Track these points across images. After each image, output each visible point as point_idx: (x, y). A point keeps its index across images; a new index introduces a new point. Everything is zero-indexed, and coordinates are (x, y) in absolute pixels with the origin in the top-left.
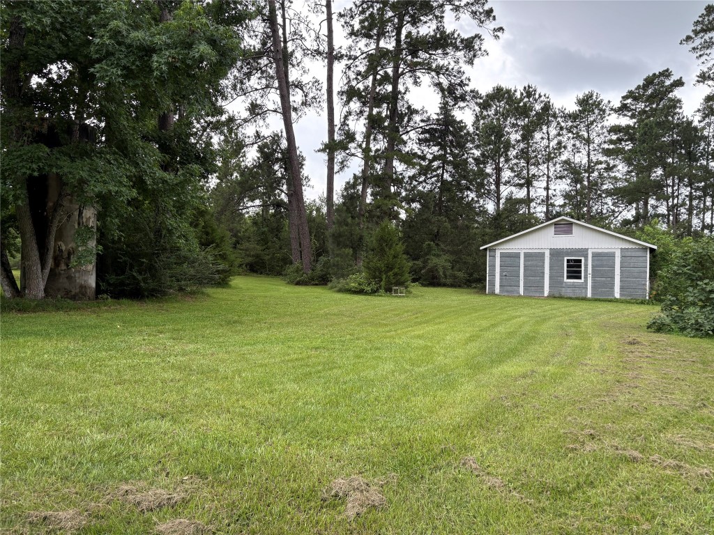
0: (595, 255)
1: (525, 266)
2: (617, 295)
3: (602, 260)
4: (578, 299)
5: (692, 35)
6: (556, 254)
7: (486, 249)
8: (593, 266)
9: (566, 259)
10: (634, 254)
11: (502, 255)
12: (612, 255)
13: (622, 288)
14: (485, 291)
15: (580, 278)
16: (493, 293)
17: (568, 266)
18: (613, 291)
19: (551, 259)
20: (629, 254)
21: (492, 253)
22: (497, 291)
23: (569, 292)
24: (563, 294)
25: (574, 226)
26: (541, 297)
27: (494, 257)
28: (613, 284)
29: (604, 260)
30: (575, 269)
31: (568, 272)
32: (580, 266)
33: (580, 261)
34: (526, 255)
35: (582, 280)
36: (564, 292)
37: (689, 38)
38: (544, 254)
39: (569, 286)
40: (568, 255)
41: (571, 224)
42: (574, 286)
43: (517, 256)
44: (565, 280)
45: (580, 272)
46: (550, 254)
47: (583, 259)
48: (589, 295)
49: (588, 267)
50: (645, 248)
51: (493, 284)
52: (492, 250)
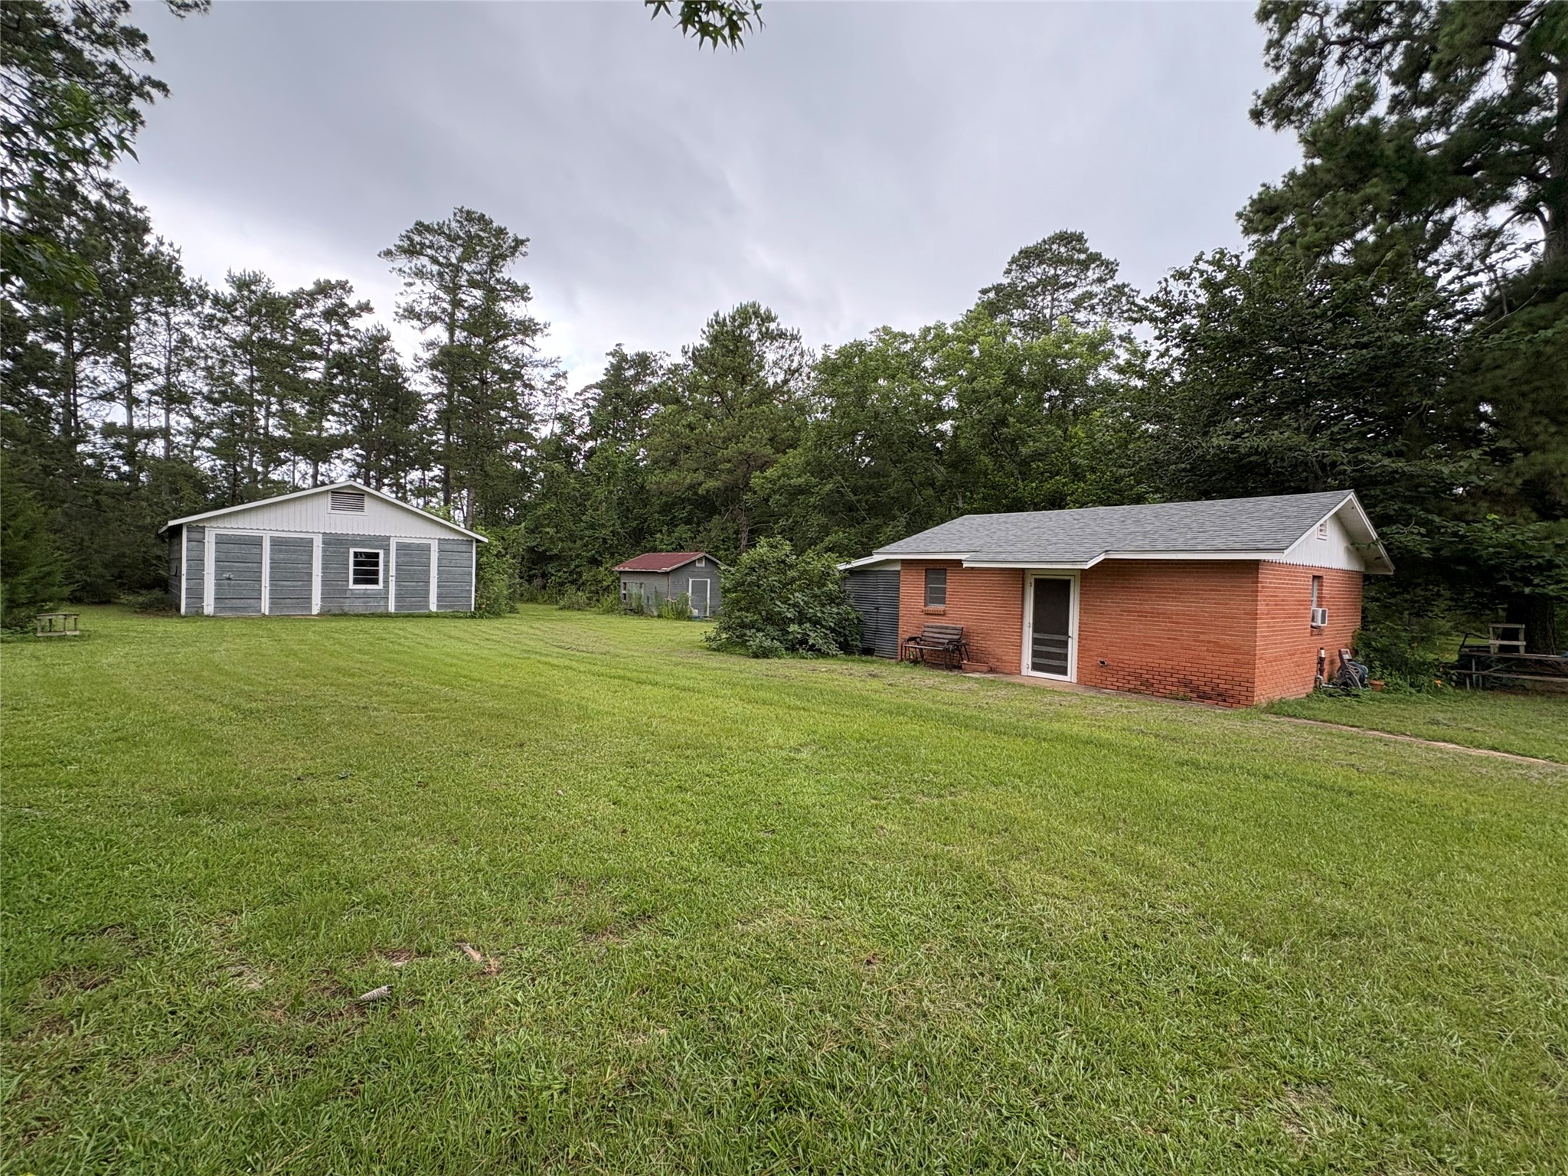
0: (401, 547)
1: (273, 561)
2: (433, 608)
3: (410, 555)
4: (373, 615)
5: (393, 249)
6: (335, 543)
7: (180, 527)
8: (398, 564)
9: (352, 551)
10: (455, 548)
11: (221, 541)
12: (427, 549)
13: (440, 597)
14: (179, 610)
15: (376, 582)
16: (197, 614)
17: (357, 563)
18: (428, 602)
19: (324, 551)
20: (448, 547)
21: (196, 536)
22: (209, 607)
23: (358, 607)
24: (346, 609)
25: (366, 498)
26: (308, 617)
27: (201, 542)
28: (427, 591)
29: (413, 556)
30: (367, 568)
31: (356, 572)
32: (376, 564)
33: (377, 555)
34: (276, 543)
35: (381, 586)
36: (348, 606)
37: (388, 253)
38: (311, 541)
39: (356, 596)
40: (356, 545)
41: (362, 494)
42: (365, 595)
43: (257, 542)
44: (351, 586)
45: (376, 573)
46: (324, 543)
47: (381, 553)
48: (392, 609)
49: (389, 566)
50: (470, 541)
51: (197, 595)
52: (198, 529)
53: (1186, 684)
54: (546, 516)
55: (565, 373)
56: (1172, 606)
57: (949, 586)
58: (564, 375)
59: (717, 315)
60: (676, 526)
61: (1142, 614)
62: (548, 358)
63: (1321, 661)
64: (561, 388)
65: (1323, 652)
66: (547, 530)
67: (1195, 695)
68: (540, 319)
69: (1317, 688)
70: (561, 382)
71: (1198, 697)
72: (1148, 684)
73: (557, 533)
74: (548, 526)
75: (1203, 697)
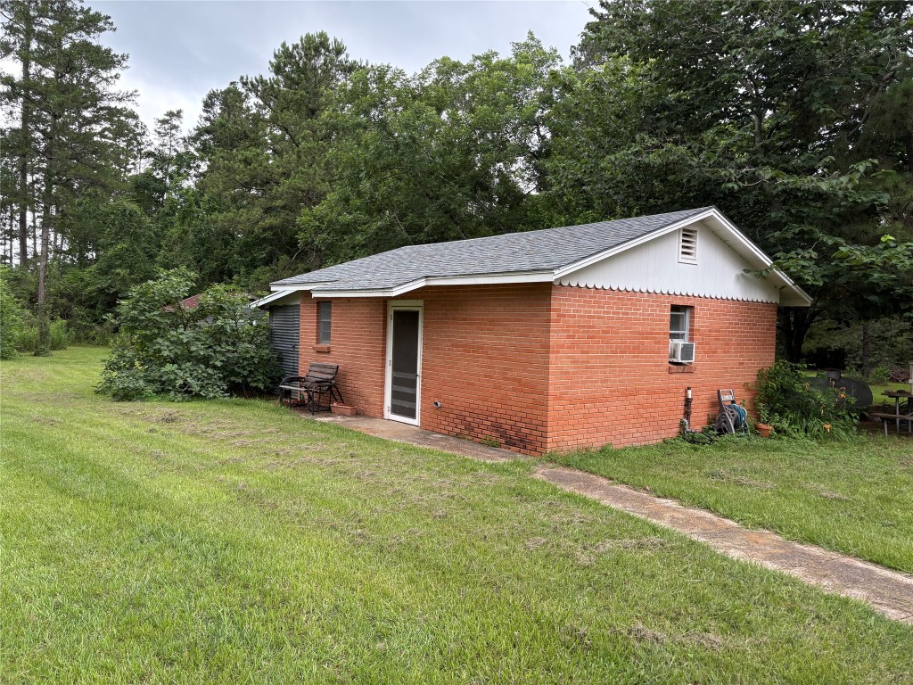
53: (497, 427)
54: (119, 256)
55: (179, 112)
56: (487, 339)
57: (333, 320)
58: (178, 114)
59: (284, 45)
60: (256, 267)
61: (467, 348)
62: (124, 90)
63: (688, 402)
64: (175, 127)
65: (690, 392)
66: (118, 270)
67: (503, 441)
68: (117, 51)
69: (683, 432)
70: (175, 122)
71: (507, 443)
72: (469, 427)
73: (131, 274)
74: (120, 266)
75: (510, 443)
